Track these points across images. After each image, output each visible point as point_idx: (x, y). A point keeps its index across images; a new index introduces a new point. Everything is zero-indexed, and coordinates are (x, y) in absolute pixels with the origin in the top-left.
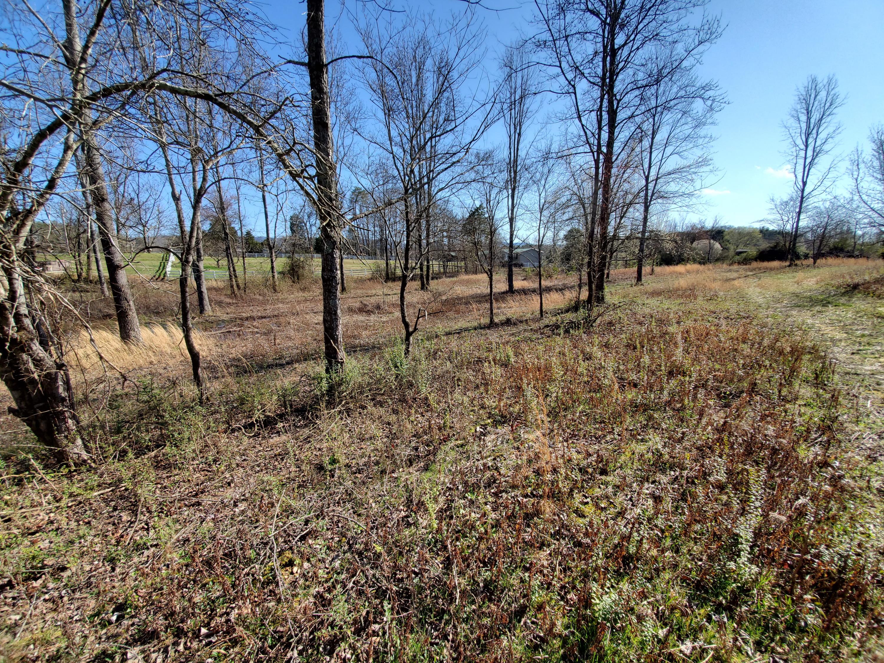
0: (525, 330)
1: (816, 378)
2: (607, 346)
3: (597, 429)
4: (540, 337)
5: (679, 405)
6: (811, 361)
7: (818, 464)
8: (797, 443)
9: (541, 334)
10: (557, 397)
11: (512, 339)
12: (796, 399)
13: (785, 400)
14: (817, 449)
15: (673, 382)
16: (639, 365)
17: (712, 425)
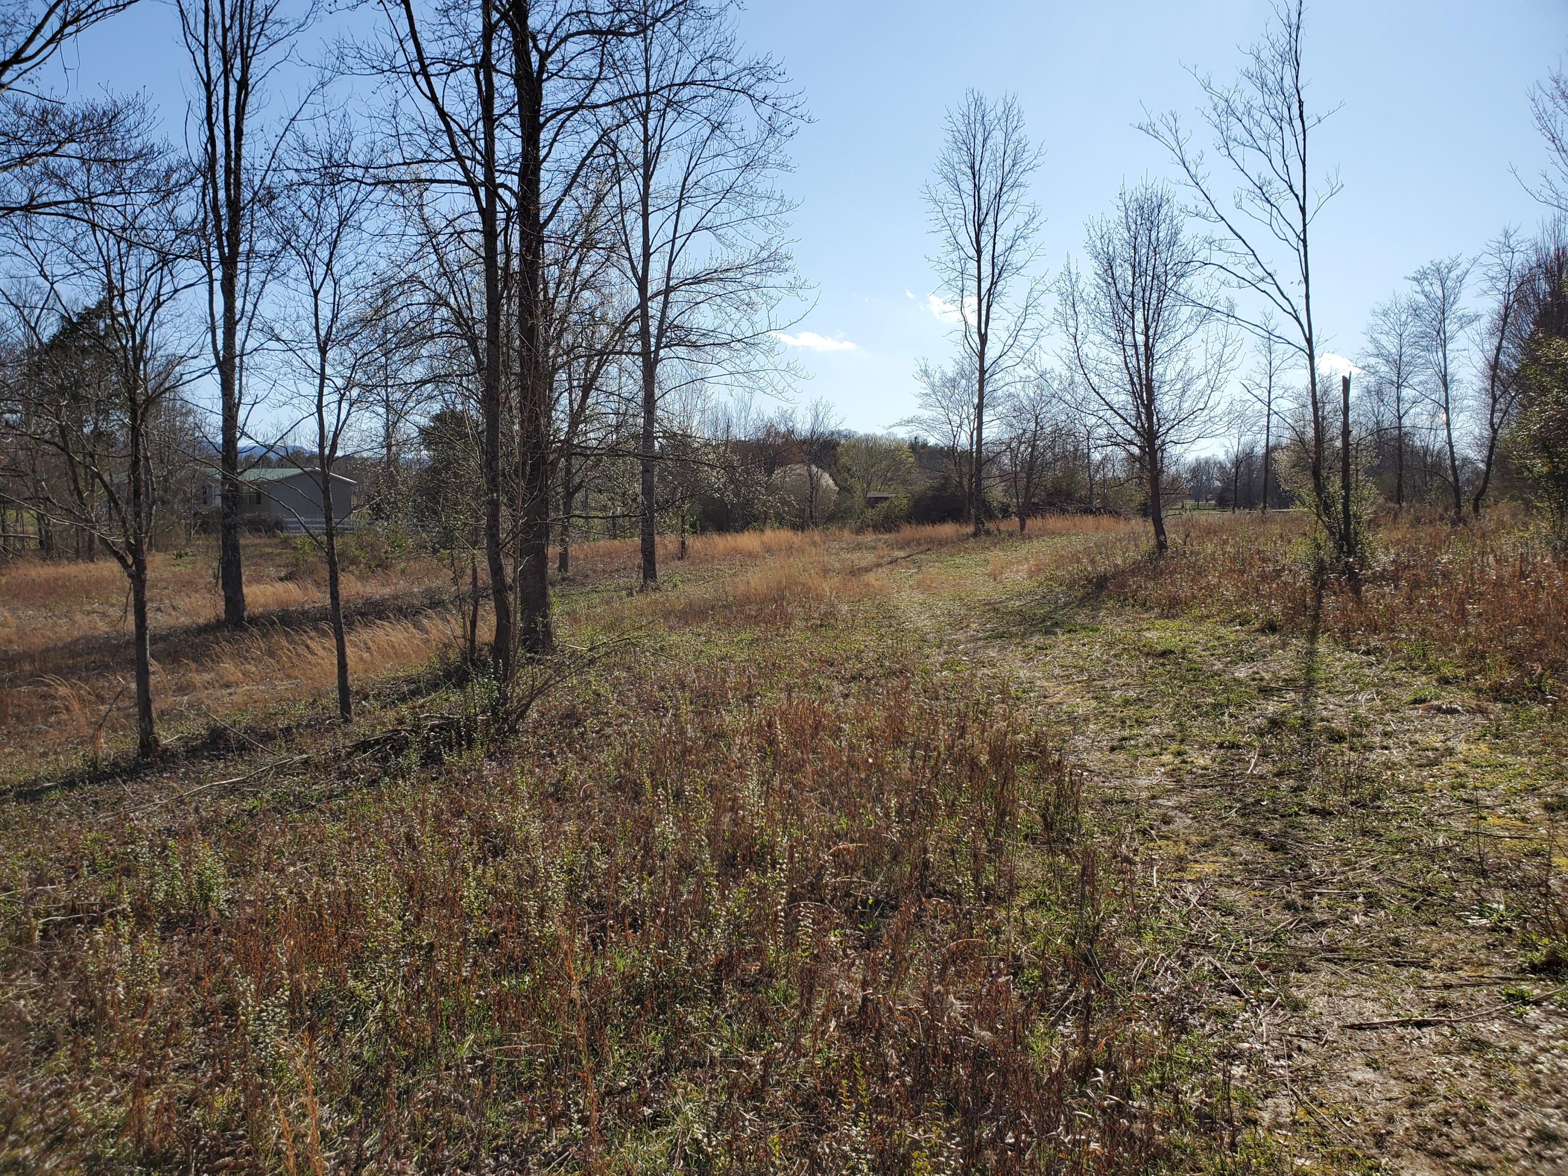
0: (281, 770)
1: (1048, 826)
2: (559, 793)
3: (519, 1115)
4: (337, 787)
5: (754, 968)
6: (1037, 780)
7: (1073, 1072)
8: (1025, 1019)
9: (343, 775)
10: (383, 1018)
11: (228, 807)
12: (1013, 891)
13: (990, 896)
14: (1068, 1028)
15: (738, 892)
16: (647, 849)
17: (838, 1013)
